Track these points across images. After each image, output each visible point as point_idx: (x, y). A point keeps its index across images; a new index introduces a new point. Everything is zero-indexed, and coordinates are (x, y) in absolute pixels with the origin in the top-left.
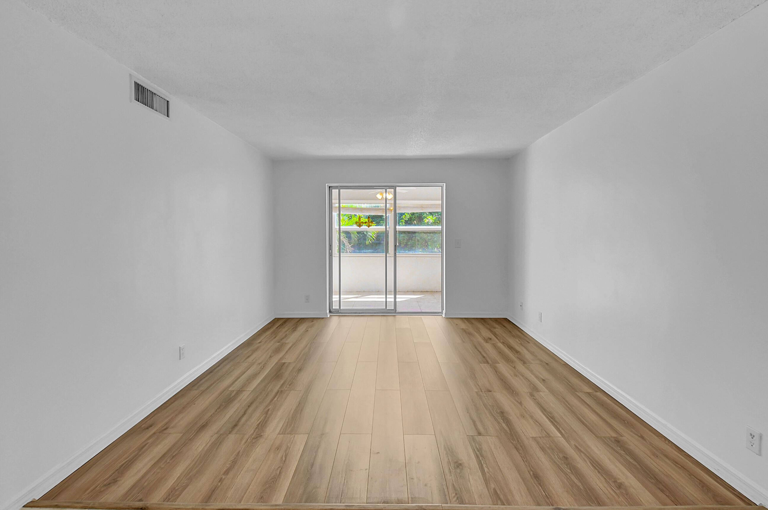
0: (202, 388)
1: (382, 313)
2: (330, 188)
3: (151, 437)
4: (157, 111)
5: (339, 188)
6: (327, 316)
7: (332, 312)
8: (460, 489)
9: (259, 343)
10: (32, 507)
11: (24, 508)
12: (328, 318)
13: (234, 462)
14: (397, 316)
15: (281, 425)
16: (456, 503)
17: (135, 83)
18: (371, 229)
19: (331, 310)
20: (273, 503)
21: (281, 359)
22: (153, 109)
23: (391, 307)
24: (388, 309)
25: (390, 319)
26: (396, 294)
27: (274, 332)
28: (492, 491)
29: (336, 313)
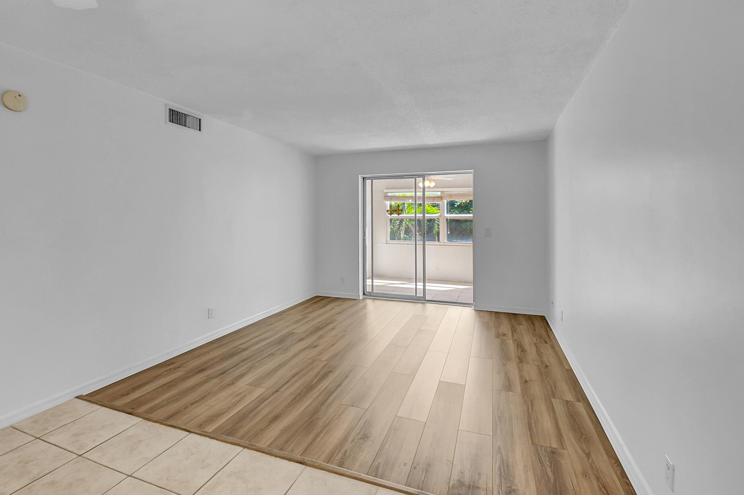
0: (222, 343)
1: (412, 299)
2: (365, 179)
3: (165, 371)
4: (190, 128)
5: (372, 179)
6: (360, 298)
7: (366, 295)
8: (349, 455)
9: (288, 315)
10: (79, 398)
11: (75, 398)
12: (360, 299)
13: (203, 398)
14: (426, 304)
15: (253, 379)
16: (335, 465)
17: (170, 110)
18: (400, 217)
19: (366, 293)
20: (206, 430)
21: (294, 329)
22: (186, 126)
23: (420, 294)
24: (418, 297)
25: (419, 306)
26: (425, 282)
27: (306, 307)
28: (376, 464)
29: (370, 296)
